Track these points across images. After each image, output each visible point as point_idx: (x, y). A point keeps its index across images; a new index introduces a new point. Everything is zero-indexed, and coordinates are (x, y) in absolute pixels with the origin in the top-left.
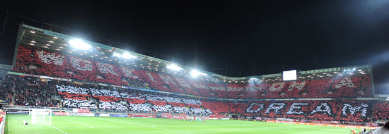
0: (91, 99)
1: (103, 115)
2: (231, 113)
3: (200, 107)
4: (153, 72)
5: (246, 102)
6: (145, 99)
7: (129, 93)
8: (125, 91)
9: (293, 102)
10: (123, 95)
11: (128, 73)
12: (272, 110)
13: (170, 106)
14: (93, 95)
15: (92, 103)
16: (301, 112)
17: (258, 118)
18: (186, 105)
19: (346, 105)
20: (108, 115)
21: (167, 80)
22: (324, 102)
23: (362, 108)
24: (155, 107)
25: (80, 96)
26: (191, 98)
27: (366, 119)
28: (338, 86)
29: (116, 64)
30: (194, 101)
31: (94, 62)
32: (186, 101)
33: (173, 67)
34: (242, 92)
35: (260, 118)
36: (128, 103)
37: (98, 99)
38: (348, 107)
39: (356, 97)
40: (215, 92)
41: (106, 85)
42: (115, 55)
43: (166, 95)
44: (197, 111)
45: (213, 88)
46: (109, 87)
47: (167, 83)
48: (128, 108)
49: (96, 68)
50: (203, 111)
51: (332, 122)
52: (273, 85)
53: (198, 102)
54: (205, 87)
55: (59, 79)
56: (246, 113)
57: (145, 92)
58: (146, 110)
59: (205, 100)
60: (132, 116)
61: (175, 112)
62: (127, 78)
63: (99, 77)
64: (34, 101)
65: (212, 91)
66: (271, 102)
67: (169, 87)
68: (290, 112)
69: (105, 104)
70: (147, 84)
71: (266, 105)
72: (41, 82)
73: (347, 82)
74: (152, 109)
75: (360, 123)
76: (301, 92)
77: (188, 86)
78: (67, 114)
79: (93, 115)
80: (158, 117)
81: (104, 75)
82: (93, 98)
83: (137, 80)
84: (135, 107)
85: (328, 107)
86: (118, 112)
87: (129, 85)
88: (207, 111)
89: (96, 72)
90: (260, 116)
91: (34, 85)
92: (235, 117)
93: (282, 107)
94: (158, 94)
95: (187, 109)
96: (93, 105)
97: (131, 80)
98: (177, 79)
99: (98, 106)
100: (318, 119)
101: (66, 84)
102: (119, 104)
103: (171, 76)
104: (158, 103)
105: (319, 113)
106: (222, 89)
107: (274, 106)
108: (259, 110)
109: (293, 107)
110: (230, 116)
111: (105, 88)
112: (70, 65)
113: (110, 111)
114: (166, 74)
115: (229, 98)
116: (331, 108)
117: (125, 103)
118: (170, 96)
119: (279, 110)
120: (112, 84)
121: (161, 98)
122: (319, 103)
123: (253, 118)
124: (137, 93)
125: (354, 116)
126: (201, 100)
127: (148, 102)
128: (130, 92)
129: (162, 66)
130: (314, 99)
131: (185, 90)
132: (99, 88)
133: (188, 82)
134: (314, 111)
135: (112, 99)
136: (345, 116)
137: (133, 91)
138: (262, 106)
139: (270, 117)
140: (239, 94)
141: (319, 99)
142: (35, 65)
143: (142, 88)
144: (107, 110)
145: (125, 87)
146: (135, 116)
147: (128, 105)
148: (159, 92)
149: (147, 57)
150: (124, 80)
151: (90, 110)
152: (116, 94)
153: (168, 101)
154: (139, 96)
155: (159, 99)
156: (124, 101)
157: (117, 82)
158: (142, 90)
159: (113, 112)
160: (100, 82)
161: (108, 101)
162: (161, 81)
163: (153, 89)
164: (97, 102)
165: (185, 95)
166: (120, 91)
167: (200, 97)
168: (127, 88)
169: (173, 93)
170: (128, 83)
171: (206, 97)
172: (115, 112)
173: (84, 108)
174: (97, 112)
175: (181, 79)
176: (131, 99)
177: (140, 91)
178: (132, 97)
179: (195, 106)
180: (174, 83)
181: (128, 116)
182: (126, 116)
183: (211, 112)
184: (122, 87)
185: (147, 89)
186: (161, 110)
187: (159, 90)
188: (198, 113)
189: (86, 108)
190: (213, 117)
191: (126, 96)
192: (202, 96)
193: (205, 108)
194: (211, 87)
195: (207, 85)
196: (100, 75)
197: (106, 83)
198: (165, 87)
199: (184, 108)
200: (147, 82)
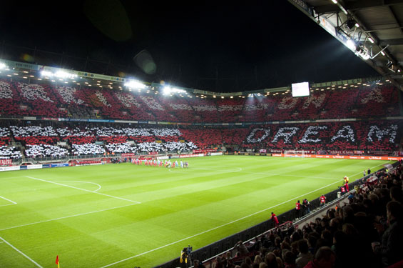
0: (13, 143)
1: (33, 166)
2: (225, 145)
3: (179, 139)
4: (105, 91)
5: (246, 127)
6: (96, 135)
7: (71, 129)
8: (64, 125)
9: (309, 125)
10: (62, 131)
11: (68, 96)
12: (281, 138)
13: (132, 142)
14: (16, 136)
15: (15, 150)
16: (318, 140)
17: (261, 150)
18: (157, 138)
19: (373, 127)
20: (41, 166)
21: (128, 102)
22: (347, 123)
23: (391, 132)
24: (110, 146)
26: (165, 126)
27: (394, 146)
28: (365, 101)
29: (47, 85)
30: (169, 131)
31: (14, 84)
32: (157, 132)
34: (240, 112)
35: (265, 151)
36: (70, 144)
37: (23, 143)
38: (375, 130)
39: (385, 116)
40: (200, 113)
41: (34, 119)
43: (126, 126)
44: (173, 145)
45: (199, 108)
46: (40, 122)
47: (128, 105)
48: (70, 151)
49: (17, 92)
50: (184, 145)
51: (355, 152)
52: (283, 100)
53: (176, 131)
54: (185, 107)
56: (246, 143)
57: (95, 124)
58: (97, 152)
59: (188, 128)
60: (75, 163)
61: (140, 151)
62: (66, 105)
63: (23, 107)
65: (196, 114)
66: (280, 126)
67: (132, 113)
68: (304, 141)
69: (35, 150)
70: (97, 111)
71: (274, 131)
73: (375, 95)
74: (107, 149)
75: (387, 152)
76: (319, 110)
77: (160, 107)
79: (18, 168)
80: (115, 162)
81: (30, 104)
82: (16, 140)
83: (81, 106)
84: (81, 149)
85: (351, 132)
86: (55, 159)
87: (69, 115)
88: (190, 144)
89: (18, 98)
90: (264, 148)
92: (230, 151)
93: (294, 132)
94: (115, 126)
95: (158, 145)
96: (16, 152)
97: (72, 107)
98: (144, 99)
99: (25, 153)
100: (339, 150)
102: (56, 147)
103: (134, 94)
104: (115, 139)
105: (340, 139)
106: (212, 109)
107: (285, 131)
108: (263, 138)
109: (308, 132)
110: (224, 149)
111: (34, 123)
113: (44, 159)
114: (126, 92)
115: (222, 122)
116: (355, 133)
117: (64, 144)
118: (133, 126)
119: (291, 138)
120: (44, 116)
121: (119, 131)
122: (341, 125)
123: (255, 152)
124: (83, 126)
125: (381, 142)
126: (181, 128)
127: (99, 139)
128: (71, 126)
130: (335, 120)
131: (155, 113)
132: (25, 124)
133: (160, 102)
134: (335, 138)
135: (45, 141)
136: (370, 144)
137: (77, 124)
138: (267, 132)
139: (279, 149)
140: (236, 115)
141: (341, 120)
143: (90, 118)
144: (38, 158)
145: (63, 119)
146: (80, 164)
147: (69, 147)
148: (116, 121)
149: (92, 75)
150: (62, 109)
151: (12, 161)
152: (50, 131)
153: (129, 135)
154: (86, 130)
155: (117, 133)
156: (63, 141)
157: (51, 112)
158: (90, 120)
159: (48, 160)
160: (26, 115)
161: (38, 144)
162: (118, 104)
163: (107, 119)
164: (23, 148)
165: (155, 123)
166: (56, 126)
167: (179, 124)
168: (67, 120)
169: (137, 122)
170: (69, 113)
171: (188, 122)
172: (50, 159)
173: (4, 158)
174: (24, 162)
175: (149, 98)
176: (74, 137)
177: (87, 123)
178: (75, 134)
179: (171, 139)
180: (139, 105)
181: (70, 164)
182: (67, 165)
183: (195, 147)
184: (60, 120)
185: (98, 119)
186: (119, 150)
187: (115, 119)
188: (176, 149)
189: (6, 158)
190: (198, 153)
191: (66, 133)
192: (181, 122)
193: (186, 141)
194: (195, 107)
195: (189, 105)
196: (24, 104)
197: (34, 116)
198: (125, 113)
199: (154, 143)
200: (96, 108)
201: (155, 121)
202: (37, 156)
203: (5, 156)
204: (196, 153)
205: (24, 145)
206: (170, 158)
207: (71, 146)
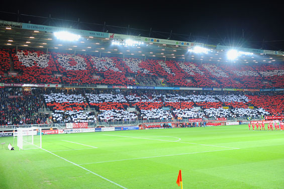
0: (89, 108)
1: (106, 129)
3: (247, 105)
4: (169, 61)
6: (163, 101)
7: (138, 95)
8: (133, 92)
10: (131, 98)
11: (134, 67)
13: (199, 108)
14: (91, 102)
15: (90, 114)
18: (224, 105)
20: (113, 129)
21: (190, 70)
24: (177, 111)
25: (73, 106)
26: (231, 93)
29: (117, 57)
30: (235, 97)
31: (87, 57)
32: (222, 99)
33: (198, 50)
36: (138, 109)
37: (97, 108)
40: (269, 79)
41: (106, 87)
42: (114, 43)
43: (191, 92)
44: (242, 111)
45: (266, 74)
46: (111, 90)
47: (191, 74)
48: (139, 116)
49: (90, 64)
53: (243, 97)
55: (46, 86)
57: (159, 92)
58: (165, 116)
59: (255, 94)
60: (145, 127)
61: (207, 116)
62: (132, 74)
63: (96, 77)
64: (18, 117)
65: (264, 79)
67: (195, 81)
69: (108, 114)
70: (162, 80)
72: (24, 92)
74: (173, 114)
77: (223, 74)
78: (60, 131)
79: (93, 130)
80: (183, 126)
81: (101, 74)
82: (91, 106)
83: (148, 75)
84: (149, 114)
86: (125, 123)
87: (137, 83)
88: (260, 110)
89: (92, 70)
91: (16, 97)
94: (180, 92)
95: (226, 111)
96: (91, 117)
97: (139, 77)
98: (206, 67)
101: (55, 91)
102: (126, 112)
103: (196, 62)
104: (182, 105)
111: (106, 91)
112: (58, 65)
113: (115, 123)
114: (187, 62)
117: (133, 109)
118: (198, 93)
120: (114, 84)
121: (185, 98)
124: (149, 93)
126: (249, 95)
127: (166, 105)
128: (139, 93)
129: (182, 51)
131: (220, 81)
132: (98, 92)
133: (223, 70)
135: (116, 106)
137: (144, 91)
142: (15, 71)
143: (156, 86)
144: (110, 122)
145: (131, 87)
146: (149, 127)
147: (138, 113)
148: (181, 88)
149: (158, 41)
150: (130, 78)
151: (88, 125)
152: (120, 98)
153: (195, 101)
154: (153, 97)
155: (183, 100)
156: (133, 107)
157: (120, 81)
158: (156, 88)
159: (119, 124)
160: (98, 84)
161: (110, 109)
162: (181, 72)
163: (172, 86)
164: (96, 113)
165: (220, 90)
166: (125, 93)
167: (246, 90)
168: (135, 88)
169: (201, 89)
170: (136, 82)
171: (256, 88)
172: (121, 123)
173: (81, 121)
174: (99, 125)
175: (211, 66)
176: (142, 103)
177: (153, 90)
178: (143, 101)
179: (240, 105)
180: (202, 73)
181: (140, 128)
182: (137, 129)
183: (267, 113)
184: (128, 88)
185: (164, 86)
186: (186, 116)
187: (180, 86)
188: (245, 115)
189: (83, 121)
190: (272, 120)
191: (135, 99)
192: (248, 88)
193: (256, 107)
194: (262, 73)
195: (255, 70)
196: (97, 75)
197: (106, 85)
198: (189, 81)
199: (222, 109)
200: (161, 77)
201: (220, 87)
202: (110, 121)
203: (82, 119)
204: (269, 120)
205: (98, 110)
206: (240, 123)
207: (140, 111)
